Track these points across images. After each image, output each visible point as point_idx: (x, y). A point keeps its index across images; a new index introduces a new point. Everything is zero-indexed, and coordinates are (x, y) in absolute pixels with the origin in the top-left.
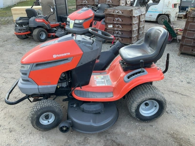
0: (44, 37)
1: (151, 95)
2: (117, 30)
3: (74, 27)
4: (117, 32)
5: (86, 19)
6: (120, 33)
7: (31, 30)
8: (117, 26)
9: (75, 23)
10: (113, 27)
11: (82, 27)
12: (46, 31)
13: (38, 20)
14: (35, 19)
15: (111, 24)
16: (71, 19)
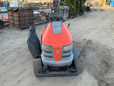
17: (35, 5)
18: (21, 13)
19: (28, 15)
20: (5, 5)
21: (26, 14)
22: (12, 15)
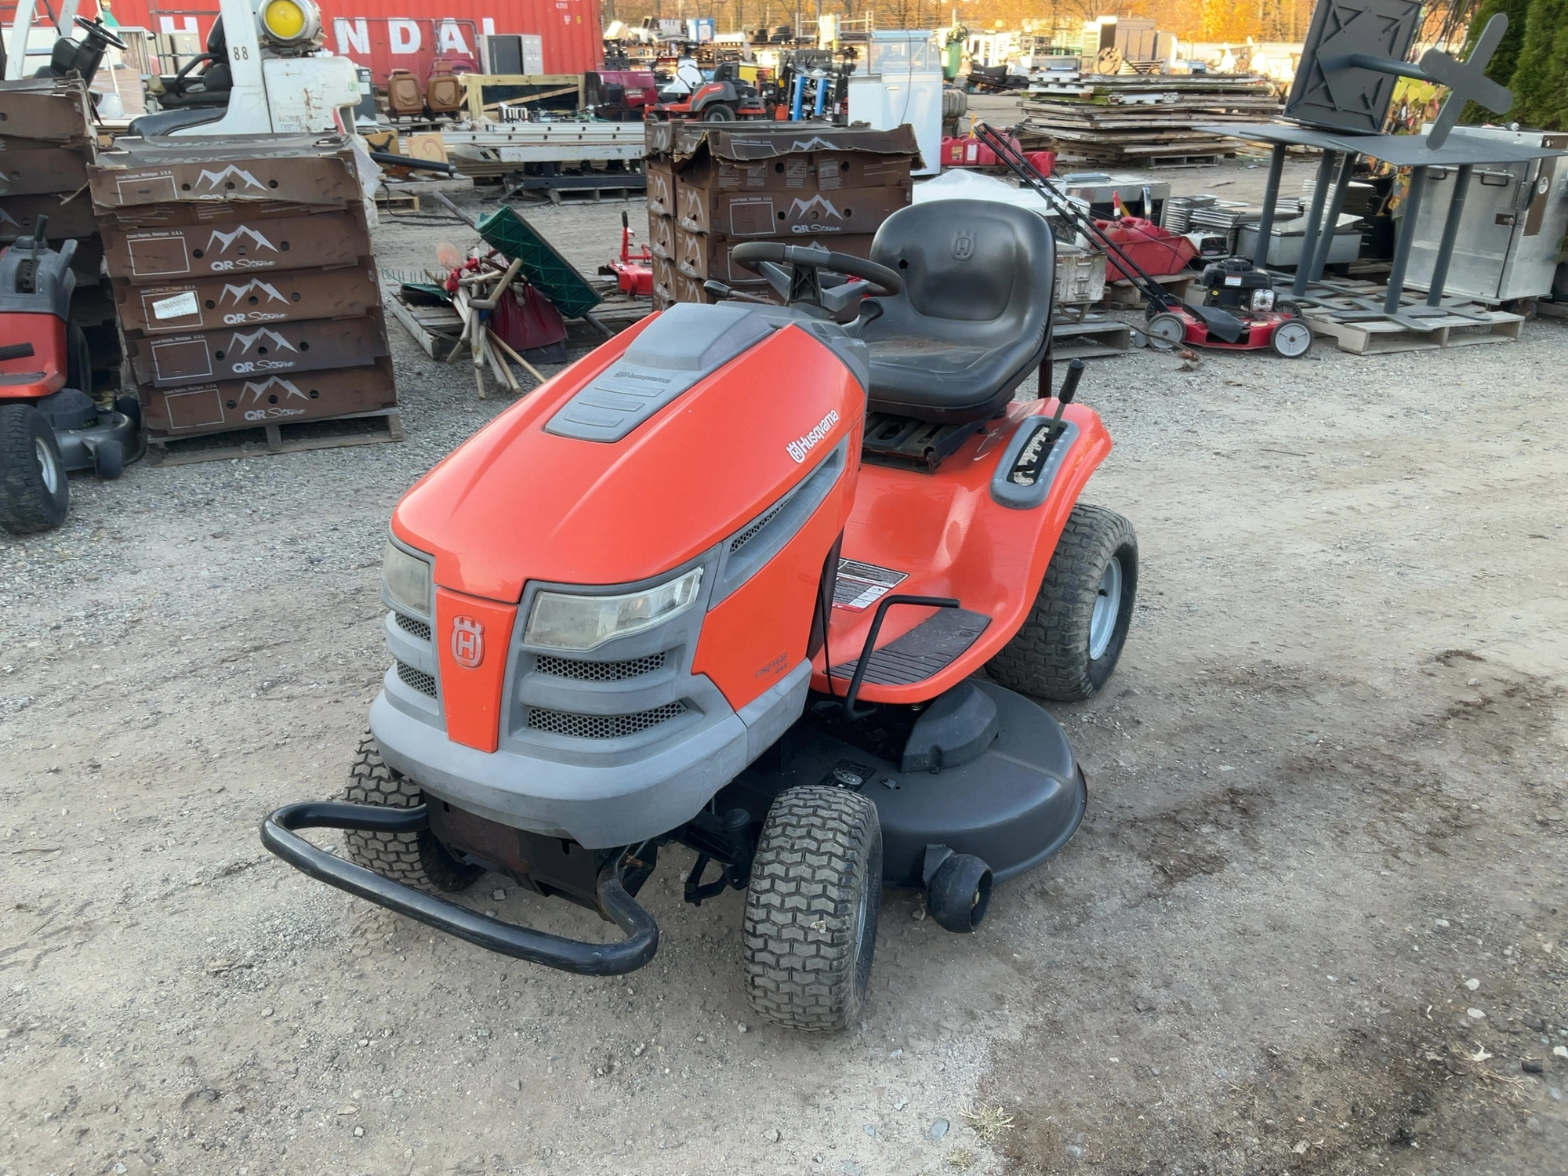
2: (247, 328)
4: (247, 341)
6: (281, 341)
8: (239, 292)
10: (207, 305)
15: (174, 285)
17: (1171, 99)
18: (744, 191)
19: (832, 220)
20: (806, 100)
21: (804, 206)
22: (671, 212)
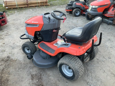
0: (78, 14)
1: (67, 63)
3: (91, 10)
5: (101, 6)
7: (73, 9)
9: (92, 8)
11: (96, 11)
12: (80, 10)
13: (77, 4)
14: (76, 3)
16: (91, 5)
